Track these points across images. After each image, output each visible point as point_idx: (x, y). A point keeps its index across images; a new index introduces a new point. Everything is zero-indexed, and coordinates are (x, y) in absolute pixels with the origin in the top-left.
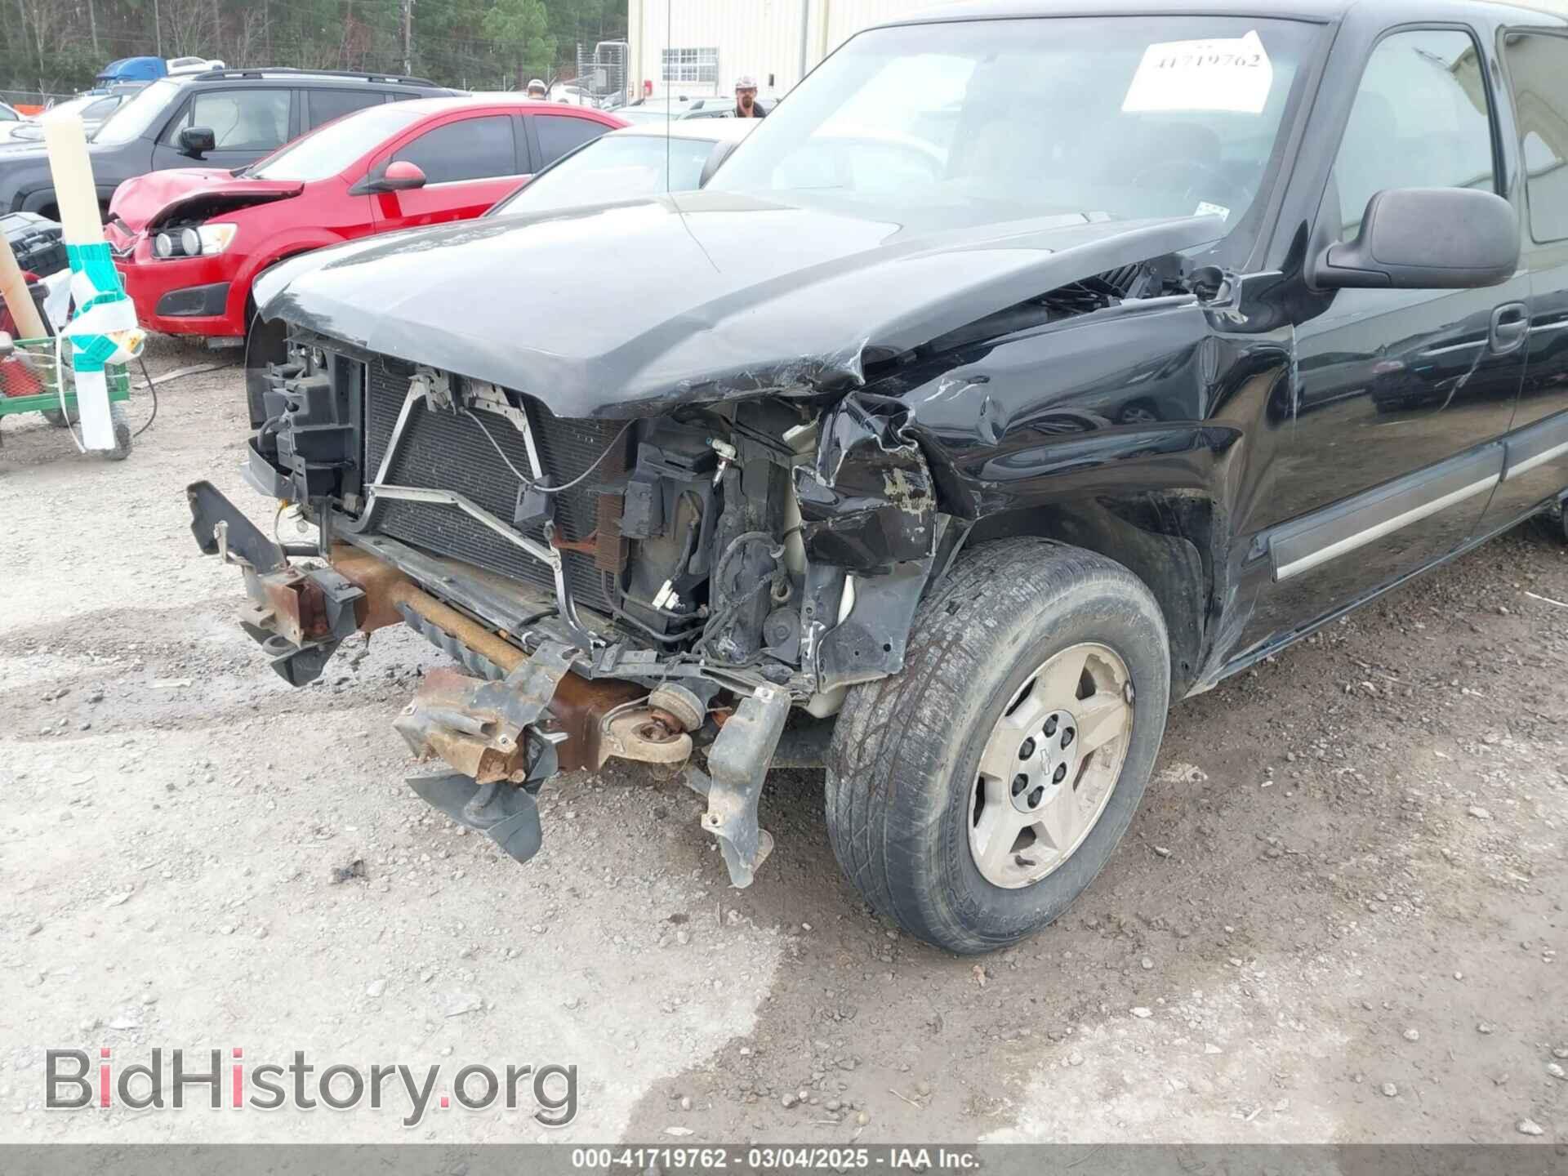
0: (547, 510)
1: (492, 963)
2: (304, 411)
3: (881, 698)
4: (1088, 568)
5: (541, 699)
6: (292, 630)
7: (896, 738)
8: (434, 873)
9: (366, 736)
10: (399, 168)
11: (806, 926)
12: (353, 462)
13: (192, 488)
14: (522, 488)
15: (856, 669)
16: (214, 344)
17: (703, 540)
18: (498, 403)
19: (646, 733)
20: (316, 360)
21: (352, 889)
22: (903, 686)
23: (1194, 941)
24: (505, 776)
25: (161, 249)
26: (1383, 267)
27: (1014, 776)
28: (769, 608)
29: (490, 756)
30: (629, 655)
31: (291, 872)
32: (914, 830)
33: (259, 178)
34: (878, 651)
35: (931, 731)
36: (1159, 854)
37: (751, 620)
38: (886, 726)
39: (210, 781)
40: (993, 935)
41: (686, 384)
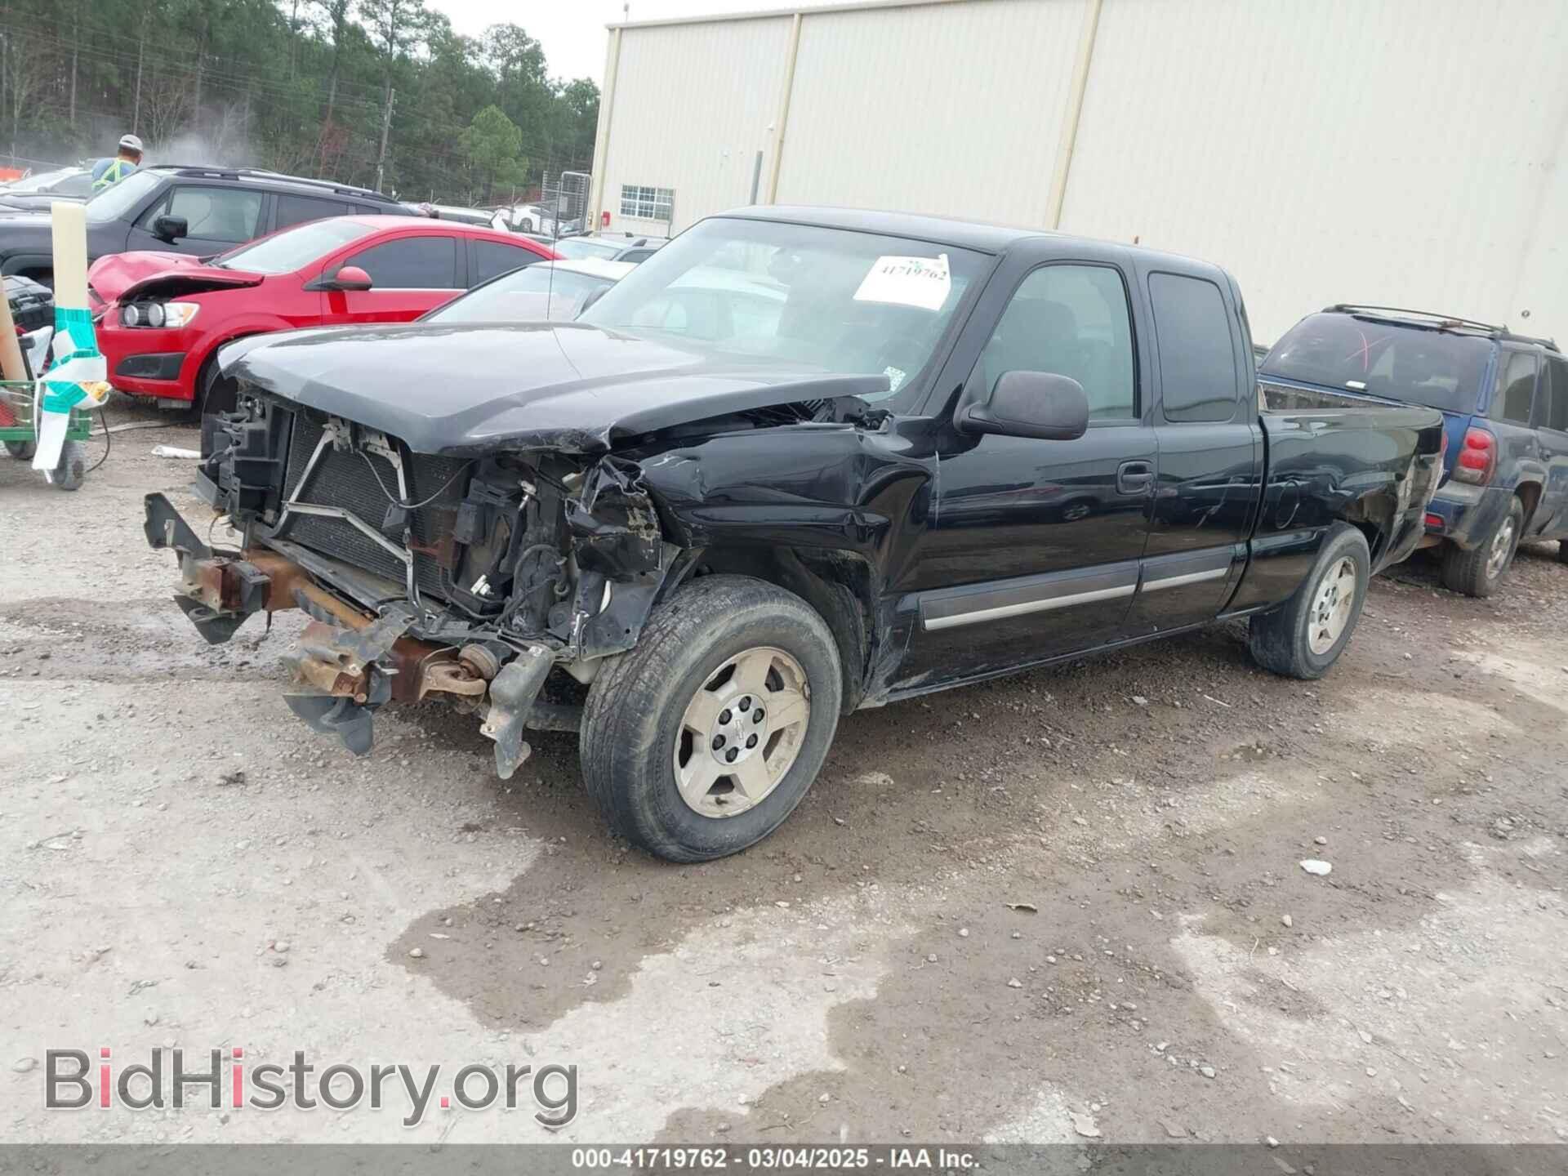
0: (406, 520)
1: (330, 840)
2: (244, 446)
3: (620, 665)
4: (772, 596)
5: (383, 646)
6: (214, 600)
7: (625, 692)
8: (296, 786)
9: (258, 700)
10: (352, 272)
11: (563, 839)
12: (275, 487)
13: (149, 497)
14: (391, 506)
15: (607, 646)
16: (163, 404)
17: (512, 548)
18: (383, 448)
19: (455, 675)
20: (258, 411)
21: (234, 790)
22: (635, 658)
23: (839, 872)
24: (351, 695)
25: (128, 318)
26: (999, 421)
27: (713, 736)
28: (553, 601)
29: (343, 678)
30: (451, 624)
31: (189, 774)
32: (631, 754)
33: (224, 267)
34: (622, 633)
35: (648, 687)
36: (837, 823)
37: (539, 608)
38: (620, 684)
39: (131, 716)
40: (689, 846)
41: (499, 438)
